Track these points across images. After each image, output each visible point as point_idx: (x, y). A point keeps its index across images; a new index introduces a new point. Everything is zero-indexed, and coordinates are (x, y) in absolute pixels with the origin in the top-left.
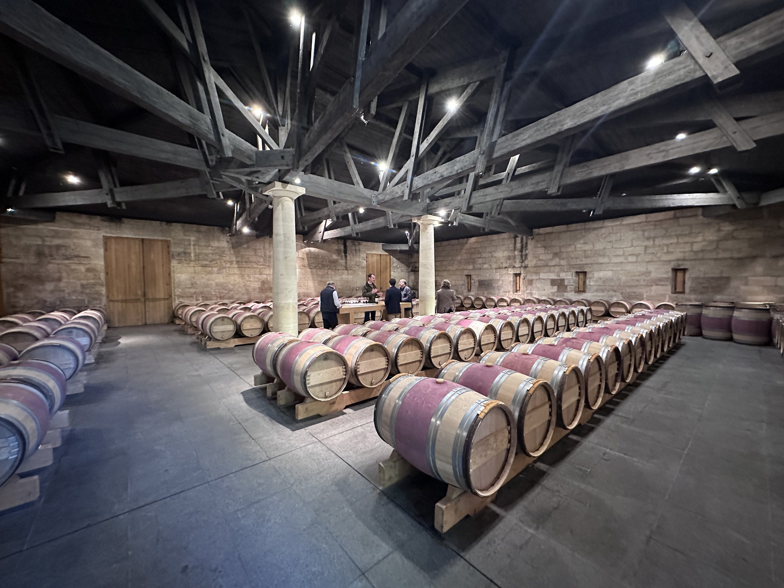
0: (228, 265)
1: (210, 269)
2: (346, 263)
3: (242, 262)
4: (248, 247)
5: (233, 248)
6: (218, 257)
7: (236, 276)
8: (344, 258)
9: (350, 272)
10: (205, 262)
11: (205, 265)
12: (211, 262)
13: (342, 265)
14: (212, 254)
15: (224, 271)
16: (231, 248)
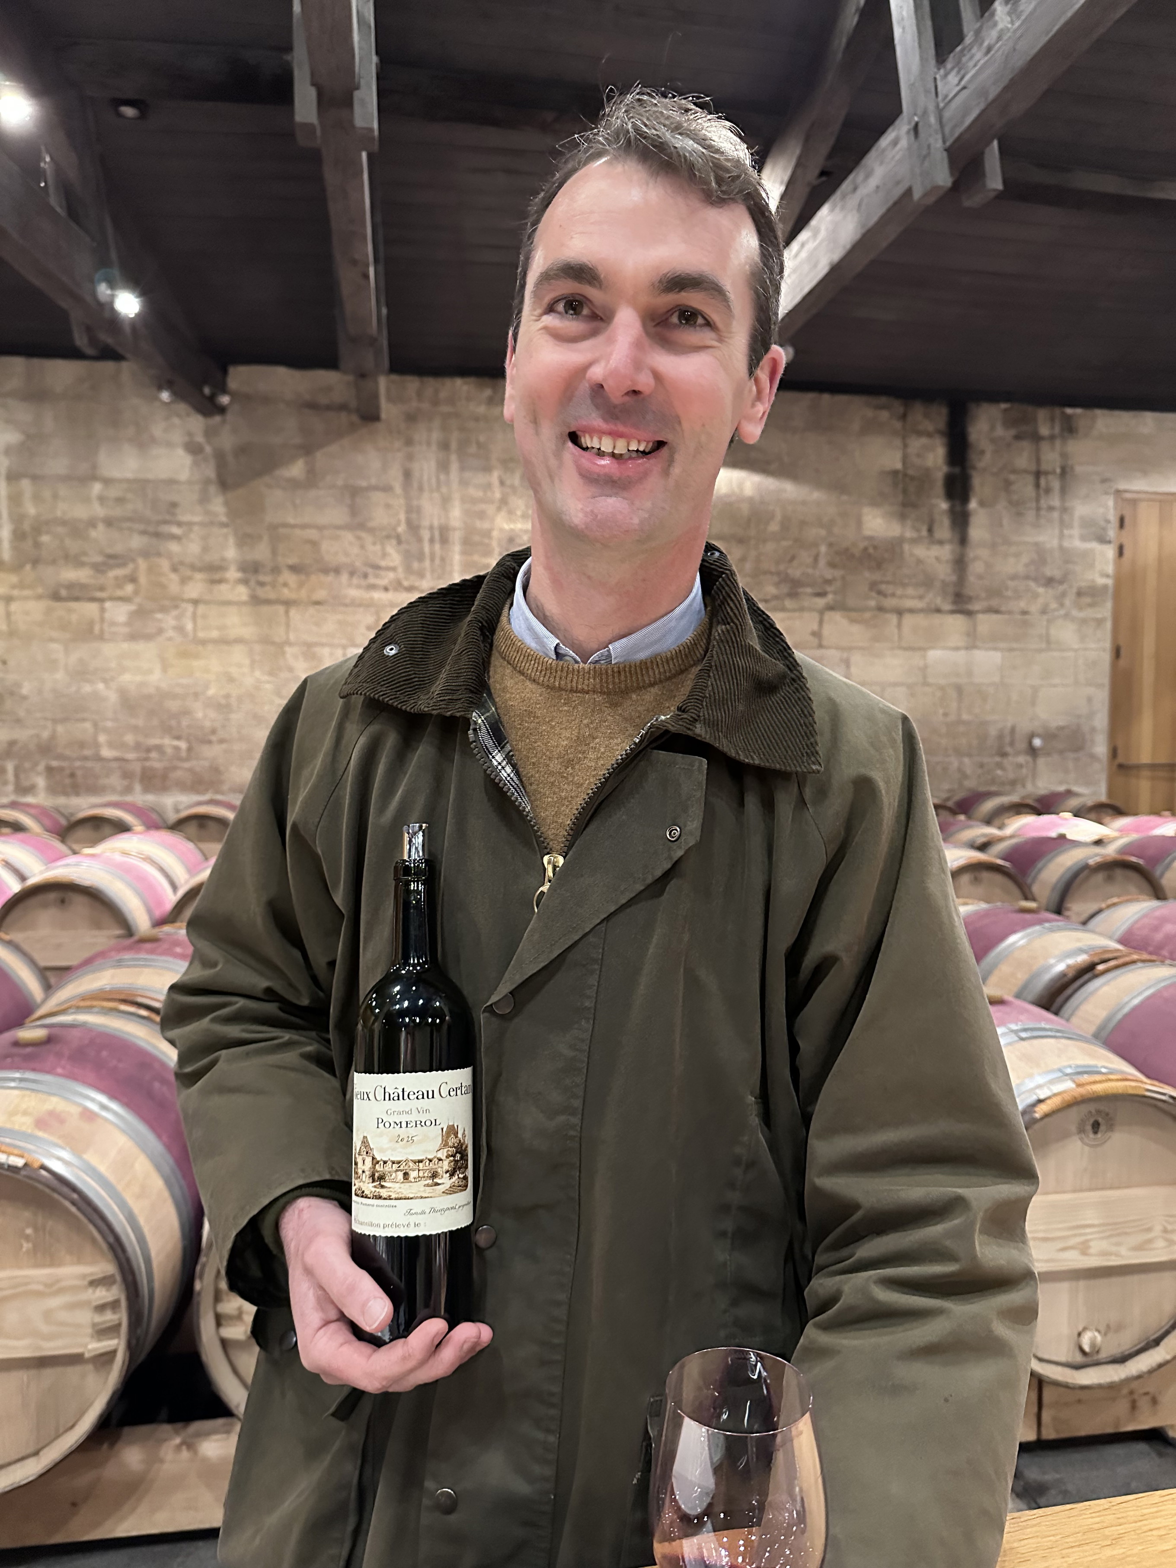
0: (194, 589)
1: (91, 608)
2: (960, 564)
3: (276, 570)
4: (312, 480)
5: (224, 483)
6: (137, 542)
7: (238, 654)
8: (944, 530)
9: (985, 623)
10: (70, 574)
11: (70, 586)
12: (99, 569)
13: (928, 582)
14: (109, 522)
15: (168, 620)
16: (213, 489)
